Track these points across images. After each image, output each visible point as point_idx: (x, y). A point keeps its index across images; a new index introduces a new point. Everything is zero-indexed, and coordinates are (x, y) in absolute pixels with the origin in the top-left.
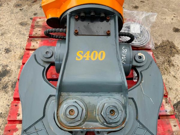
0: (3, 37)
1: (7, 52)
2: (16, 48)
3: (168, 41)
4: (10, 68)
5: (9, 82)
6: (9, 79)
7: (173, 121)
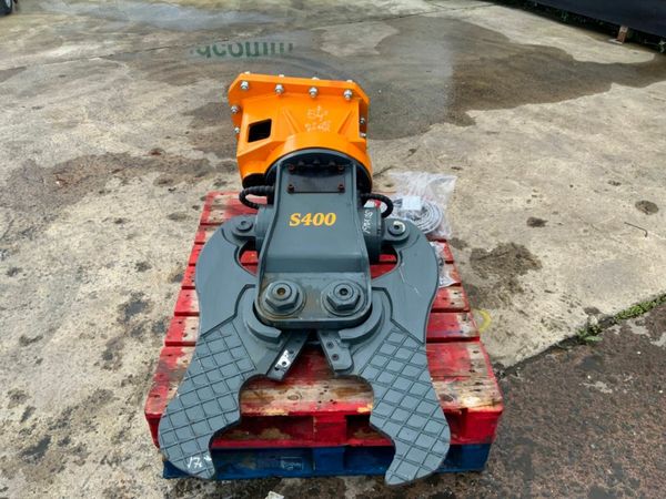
0: (133, 242)
1: (140, 270)
2: (162, 261)
3: (513, 244)
4: (148, 298)
5: (146, 322)
6: (146, 317)
7: (473, 346)
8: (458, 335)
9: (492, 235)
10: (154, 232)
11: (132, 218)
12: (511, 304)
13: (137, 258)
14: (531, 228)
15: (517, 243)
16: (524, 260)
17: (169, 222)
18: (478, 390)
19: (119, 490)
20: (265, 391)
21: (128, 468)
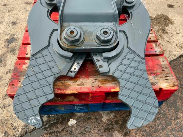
0: (10, 13)
1: (13, 25)
2: (22, 21)
3: (162, 14)
4: (17, 36)
5: (16, 46)
6: (16, 45)
7: (162, 58)
8: (154, 53)
9: (155, 10)
10: (19, 9)
11: (10, 3)
12: (164, 38)
13: (12, 20)
14: (169, 8)
15: (164, 14)
16: (167, 21)
17: (25, 5)
18: (167, 80)
19: (5, 120)
20: (66, 82)
21: (10, 110)
